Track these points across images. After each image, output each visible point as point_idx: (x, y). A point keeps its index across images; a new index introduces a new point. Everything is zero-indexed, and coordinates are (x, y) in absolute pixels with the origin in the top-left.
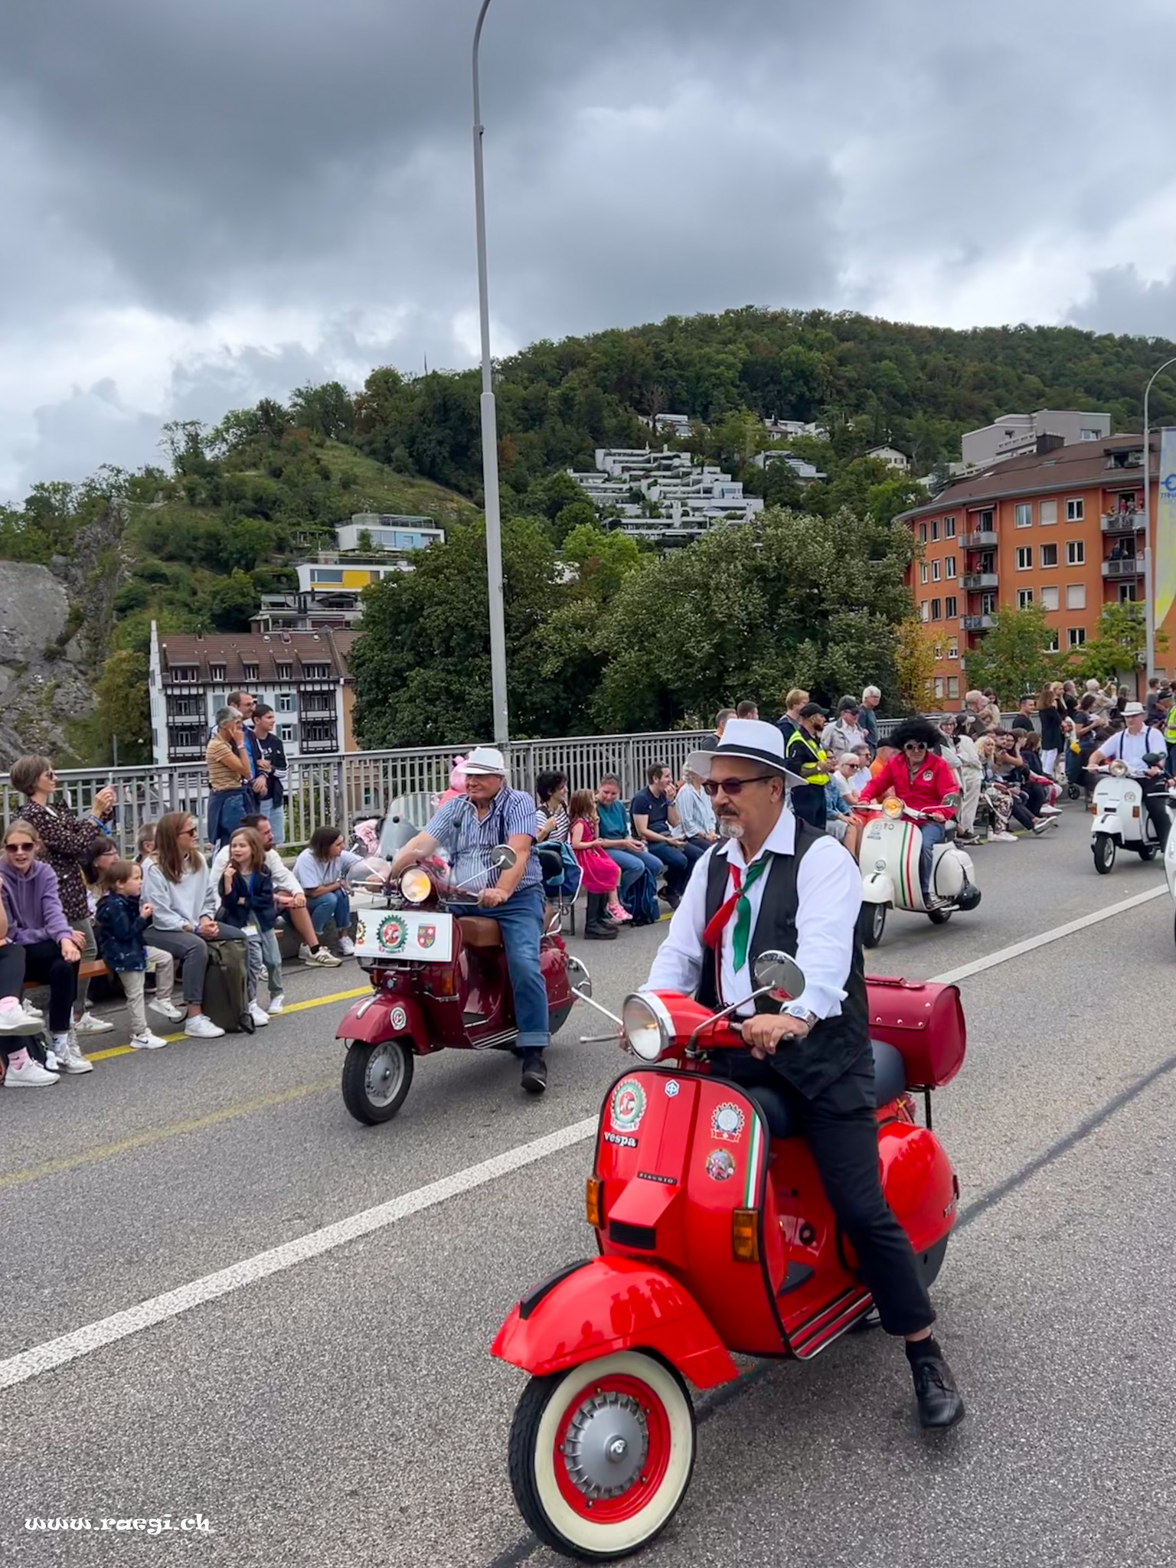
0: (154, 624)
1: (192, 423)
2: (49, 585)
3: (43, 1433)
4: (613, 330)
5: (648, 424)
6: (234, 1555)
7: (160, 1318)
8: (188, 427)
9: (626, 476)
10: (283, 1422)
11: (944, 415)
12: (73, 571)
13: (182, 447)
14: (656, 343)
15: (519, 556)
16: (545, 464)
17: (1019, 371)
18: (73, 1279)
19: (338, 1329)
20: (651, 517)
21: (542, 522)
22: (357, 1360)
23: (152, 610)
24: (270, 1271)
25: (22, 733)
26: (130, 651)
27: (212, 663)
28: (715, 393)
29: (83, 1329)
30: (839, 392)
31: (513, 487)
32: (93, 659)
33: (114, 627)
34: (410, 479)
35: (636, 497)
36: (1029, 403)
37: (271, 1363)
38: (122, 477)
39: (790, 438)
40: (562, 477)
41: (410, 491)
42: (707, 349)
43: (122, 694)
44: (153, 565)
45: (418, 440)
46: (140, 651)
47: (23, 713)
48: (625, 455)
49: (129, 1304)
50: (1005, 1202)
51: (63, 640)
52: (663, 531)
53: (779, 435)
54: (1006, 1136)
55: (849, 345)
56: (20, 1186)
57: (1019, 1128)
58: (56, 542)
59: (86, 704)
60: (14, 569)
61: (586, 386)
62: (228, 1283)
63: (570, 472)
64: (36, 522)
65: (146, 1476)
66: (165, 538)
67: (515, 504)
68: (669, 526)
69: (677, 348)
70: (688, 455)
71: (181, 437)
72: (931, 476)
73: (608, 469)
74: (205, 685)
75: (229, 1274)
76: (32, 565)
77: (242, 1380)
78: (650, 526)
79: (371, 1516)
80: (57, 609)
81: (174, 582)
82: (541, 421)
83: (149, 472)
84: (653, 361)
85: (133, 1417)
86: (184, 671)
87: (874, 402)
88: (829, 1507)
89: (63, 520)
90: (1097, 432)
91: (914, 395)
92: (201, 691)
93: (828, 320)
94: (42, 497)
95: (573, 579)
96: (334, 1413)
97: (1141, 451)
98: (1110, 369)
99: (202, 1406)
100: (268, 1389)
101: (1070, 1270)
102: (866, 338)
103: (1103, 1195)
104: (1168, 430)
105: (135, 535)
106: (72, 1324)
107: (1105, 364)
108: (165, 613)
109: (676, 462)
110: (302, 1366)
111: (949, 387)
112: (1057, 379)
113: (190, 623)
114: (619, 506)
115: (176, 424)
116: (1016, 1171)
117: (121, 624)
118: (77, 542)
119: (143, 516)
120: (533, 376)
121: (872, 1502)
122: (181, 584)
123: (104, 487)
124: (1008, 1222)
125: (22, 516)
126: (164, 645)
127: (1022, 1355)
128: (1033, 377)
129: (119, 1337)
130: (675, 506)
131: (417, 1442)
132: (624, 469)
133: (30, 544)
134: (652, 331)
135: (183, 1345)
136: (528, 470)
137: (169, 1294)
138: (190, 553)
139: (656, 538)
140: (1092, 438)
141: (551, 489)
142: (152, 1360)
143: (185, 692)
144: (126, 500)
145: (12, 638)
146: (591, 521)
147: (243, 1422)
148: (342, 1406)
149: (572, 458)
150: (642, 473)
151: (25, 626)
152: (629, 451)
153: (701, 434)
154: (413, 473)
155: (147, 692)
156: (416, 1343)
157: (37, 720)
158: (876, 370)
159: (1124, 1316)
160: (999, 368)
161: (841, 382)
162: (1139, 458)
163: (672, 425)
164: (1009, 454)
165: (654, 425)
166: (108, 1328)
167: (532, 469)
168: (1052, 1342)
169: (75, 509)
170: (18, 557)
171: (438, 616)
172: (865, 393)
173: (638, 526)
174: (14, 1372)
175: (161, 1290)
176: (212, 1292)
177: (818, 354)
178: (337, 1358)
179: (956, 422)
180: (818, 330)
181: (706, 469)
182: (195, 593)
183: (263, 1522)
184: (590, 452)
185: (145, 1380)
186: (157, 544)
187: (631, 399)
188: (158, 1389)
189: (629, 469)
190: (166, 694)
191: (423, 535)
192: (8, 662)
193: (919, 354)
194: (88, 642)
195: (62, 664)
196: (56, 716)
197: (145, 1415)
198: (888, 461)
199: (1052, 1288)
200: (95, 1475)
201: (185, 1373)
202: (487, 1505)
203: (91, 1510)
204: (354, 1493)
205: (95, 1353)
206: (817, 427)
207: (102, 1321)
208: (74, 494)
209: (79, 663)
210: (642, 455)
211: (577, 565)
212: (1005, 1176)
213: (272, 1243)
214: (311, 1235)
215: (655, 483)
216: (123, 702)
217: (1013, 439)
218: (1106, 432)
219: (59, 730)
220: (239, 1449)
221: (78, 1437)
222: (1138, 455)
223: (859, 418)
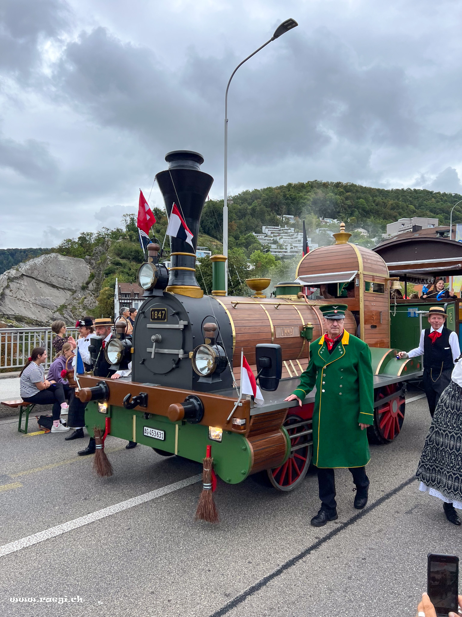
0: (117, 279)
1: (132, 215)
2: (84, 265)
3: (49, 560)
4: (270, 187)
5: (280, 218)
6: (109, 613)
7: (93, 521)
8: (131, 216)
9: (272, 235)
10: (131, 563)
11: (381, 218)
12: (92, 261)
13: (129, 222)
14: (284, 192)
15: (235, 261)
16: (246, 231)
17: (407, 204)
18: (66, 504)
19: (153, 529)
20: (280, 249)
21: (244, 250)
22: (159, 541)
23: (116, 274)
24: (132, 506)
25: (73, 313)
26: (109, 287)
27: (135, 292)
28: (303, 208)
29: (67, 523)
30: (345, 209)
31: (235, 238)
32: (97, 290)
33: (104, 279)
34: (201, 235)
35: (275, 242)
36: (410, 214)
37: (129, 540)
38: (109, 231)
39: (328, 224)
40: (251, 235)
41: (201, 238)
42: (301, 194)
43: (106, 301)
44: (118, 260)
45: (204, 222)
46: (112, 287)
47: (74, 306)
48: (272, 228)
49: (83, 515)
50: (392, 498)
51: (88, 283)
52: (284, 254)
53: (324, 223)
54: (394, 473)
55: (349, 193)
56: (53, 469)
57: (399, 470)
58: (87, 251)
59: (94, 304)
60: (74, 260)
61: (260, 205)
62: (117, 509)
63: (254, 234)
64: (81, 245)
65: (82, 580)
66: (122, 252)
67: (235, 244)
68: (286, 252)
69: (291, 193)
70: (293, 229)
71: (128, 219)
72: (376, 238)
73: (266, 233)
74: (132, 300)
75: (118, 506)
76: (79, 259)
77: (118, 546)
78: (279, 252)
79: (158, 602)
80: (86, 273)
81: (124, 266)
82: (245, 216)
83: (118, 230)
84: (283, 198)
85: (80, 557)
86: (126, 295)
87: (357, 213)
88: (322, 613)
89: (90, 244)
90: (433, 225)
91: (371, 211)
92: (131, 302)
93: (342, 185)
94: (84, 237)
95: (253, 269)
96: (149, 561)
97: (449, 232)
98: (439, 204)
99: (104, 555)
100: (127, 550)
101: (416, 526)
102: (355, 191)
103: (429, 498)
104: (458, 225)
105: (112, 250)
106: (63, 521)
107: (437, 202)
108: (121, 276)
109: (289, 231)
110: (139, 542)
111: (383, 208)
112: (420, 207)
113: (128, 279)
114: (269, 245)
115: (127, 215)
116: (397, 487)
117: (106, 279)
118: (94, 251)
119: (115, 244)
120: (243, 202)
121: (339, 612)
122: (126, 267)
123: (103, 234)
124: (394, 506)
125: (77, 243)
126: (120, 286)
127: (397, 558)
128: (412, 206)
129: (79, 527)
130: (288, 245)
131: (177, 575)
132: (272, 233)
133: (79, 252)
134: (282, 188)
135: (100, 531)
136: (240, 233)
137: (97, 512)
138: (129, 256)
139: (281, 256)
140: (432, 227)
141: (247, 239)
142: (89, 536)
143: (126, 301)
144: (110, 239)
145: (72, 282)
146: (260, 249)
147: (117, 562)
148: (152, 558)
149: (255, 229)
150: (277, 234)
151: (76, 278)
152: (274, 227)
153: (298, 222)
154: (203, 233)
155: (114, 301)
156: (180, 536)
157: (78, 309)
158: (358, 202)
159: (435, 545)
160: (400, 203)
161: (346, 206)
162: (448, 234)
163: (288, 219)
164: (403, 231)
165: (282, 219)
166: (75, 523)
167: (241, 232)
168: (408, 554)
169: (94, 241)
170: (75, 256)
171: (208, 280)
172: (354, 209)
173: (275, 252)
174: (42, 537)
175: (95, 510)
176: (112, 512)
177: (339, 196)
178: (152, 540)
179: (385, 220)
180: (339, 189)
181: (299, 234)
182: (130, 269)
183: (120, 601)
184: (260, 227)
185: (85, 543)
186: (119, 253)
187: (275, 210)
188: (90, 547)
189: (273, 233)
190: (119, 302)
191: (204, 253)
192: (70, 290)
193: (373, 197)
194: (95, 284)
195: (87, 291)
196: (84, 308)
197: (84, 557)
198: (361, 232)
199: (409, 532)
200: (64, 578)
201: (99, 542)
202: (199, 602)
203: (61, 591)
204: (153, 593)
205: (70, 532)
206: (337, 221)
207: (74, 520)
208: (94, 236)
209: (93, 291)
210: (278, 229)
211: (254, 264)
212: (393, 488)
213: (134, 496)
214: (147, 493)
215: (282, 238)
216: (106, 304)
217: (404, 226)
218: (437, 225)
219: (85, 312)
220: (115, 572)
221: (61, 563)
222: (447, 233)
223: (352, 218)
